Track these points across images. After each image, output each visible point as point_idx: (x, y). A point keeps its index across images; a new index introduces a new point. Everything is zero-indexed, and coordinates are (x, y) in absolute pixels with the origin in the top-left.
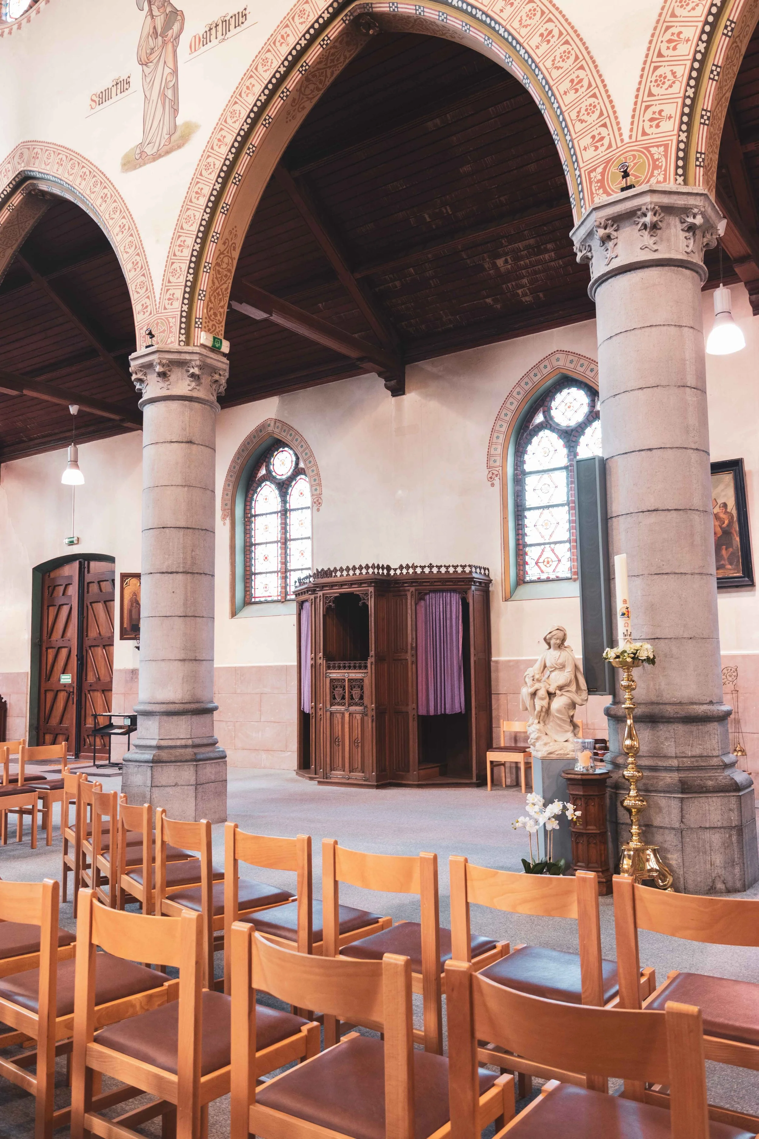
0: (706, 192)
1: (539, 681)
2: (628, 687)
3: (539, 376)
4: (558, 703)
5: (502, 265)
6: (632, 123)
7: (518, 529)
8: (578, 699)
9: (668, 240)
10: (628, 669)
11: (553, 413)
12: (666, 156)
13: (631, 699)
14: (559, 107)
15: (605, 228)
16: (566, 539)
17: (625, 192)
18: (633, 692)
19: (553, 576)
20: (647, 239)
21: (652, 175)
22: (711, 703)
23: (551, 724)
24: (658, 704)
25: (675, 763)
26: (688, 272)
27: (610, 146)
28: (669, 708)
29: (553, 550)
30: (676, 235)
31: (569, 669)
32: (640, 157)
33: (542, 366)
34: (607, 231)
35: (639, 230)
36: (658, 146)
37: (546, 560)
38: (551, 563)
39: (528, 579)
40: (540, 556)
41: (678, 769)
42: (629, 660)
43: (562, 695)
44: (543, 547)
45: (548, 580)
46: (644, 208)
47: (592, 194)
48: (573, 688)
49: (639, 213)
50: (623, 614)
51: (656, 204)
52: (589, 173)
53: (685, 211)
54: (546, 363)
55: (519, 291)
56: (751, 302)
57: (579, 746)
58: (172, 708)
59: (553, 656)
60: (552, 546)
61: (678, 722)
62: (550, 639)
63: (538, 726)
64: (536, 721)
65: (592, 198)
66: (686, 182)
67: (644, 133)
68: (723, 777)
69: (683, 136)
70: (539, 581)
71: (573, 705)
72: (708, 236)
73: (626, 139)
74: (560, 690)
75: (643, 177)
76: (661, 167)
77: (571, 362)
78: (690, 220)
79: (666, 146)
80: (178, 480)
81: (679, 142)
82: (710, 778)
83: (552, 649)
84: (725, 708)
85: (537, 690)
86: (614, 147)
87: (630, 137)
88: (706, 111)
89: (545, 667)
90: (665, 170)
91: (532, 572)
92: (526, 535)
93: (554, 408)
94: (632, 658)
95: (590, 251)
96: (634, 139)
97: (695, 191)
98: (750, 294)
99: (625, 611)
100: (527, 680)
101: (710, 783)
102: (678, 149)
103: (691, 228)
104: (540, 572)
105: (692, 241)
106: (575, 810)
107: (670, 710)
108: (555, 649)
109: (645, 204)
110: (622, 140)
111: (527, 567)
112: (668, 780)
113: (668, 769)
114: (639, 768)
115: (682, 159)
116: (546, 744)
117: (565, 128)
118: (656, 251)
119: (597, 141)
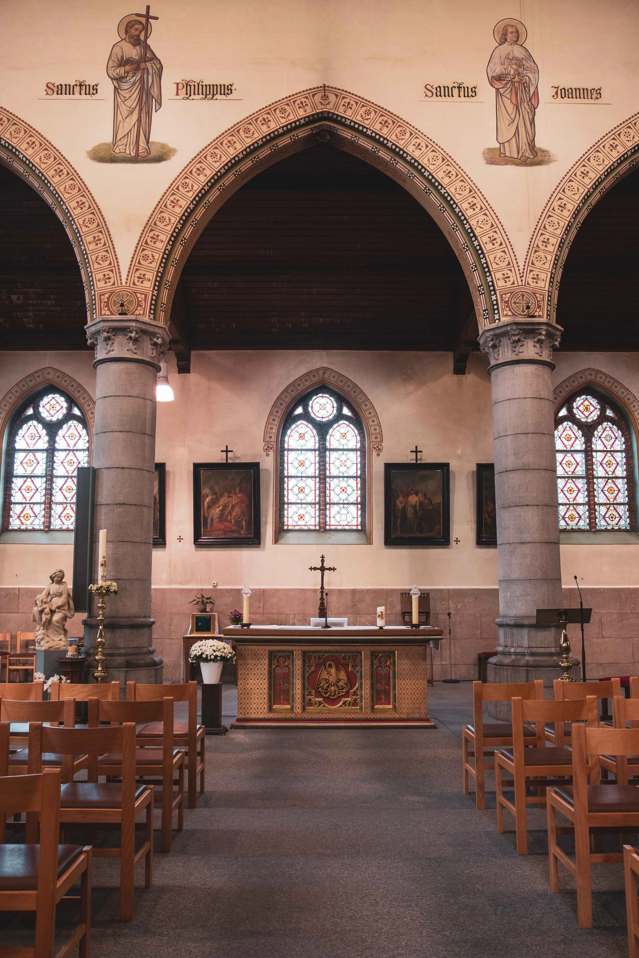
0: (165, 327)
1: (46, 603)
2: (102, 607)
3: (33, 382)
4: (57, 617)
5: (15, 299)
6: (128, 276)
7: (6, 491)
8: (69, 615)
9: (143, 349)
10: (102, 597)
11: (41, 409)
12: (145, 301)
13: (103, 614)
14: (85, 250)
15: (108, 333)
16: (42, 501)
17: (121, 316)
18: (104, 610)
19: (30, 528)
20: (131, 346)
21: (137, 309)
22: (145, 617)
23: (51, 630)
24: (116, 617)
25: (123, 651)
26: (151, 368)
27: (114, 284)
28: (122, 620)
29: (32, 509)
30: (147, 347)
31: (64, 596)
32: (131, 297)
33: (36, 375)
34: (109, 335)
35: (127, 339)
36: (141, 294)
37: (26, 515)
38: (29, 518)
39: (10, 528)
40: (22, 512)
41: (125, 655)
42: (104, 591)
43: (59, 612)
44: (24, 505)
45: (26, 530)
46: (131, 328)
47: (101, 308)
48: (66, 608)
49: (128, 330)
50: (102, 565)
51: (138, 328)
52: (100, 295)
53: (153, 334)
54: (40, 374)
55: (25, 320)
56: (178, 365)
57: (68, 643)
59: (55, 588)
60: (32, 505)
61: (127, 628)
62: (54, 577)
63: (43, 631)
64: (42, 628)
65: (101, 311)
66: (155, 319)
67: (134, 284)
68: (148, 659)
69: (155, 293)
70: (19, 530)
71: (65, 618)
72: (163, 348)
73: (124, 284)
74: (58, 609)
75: (132, 309)
76: (142, 306)
77: (58, 377)
78: (155, 340)
79: (146, 295)
81: (153, 295)
82: (142, 659)
83: (54, 584)
84: (152, 620)
85: (44, 609)
86: (116, 286)
87: (126, 283)
88: (168, 281)
89: (49, 594)
90: (144, 309)
91: (15, 523)
92: (12, 495)
93: (41, 406)
94: (106, 591)
95: (97, 341)
96: (128, 285)
97: (159, 325)
98: (178, 361)
99: (103, 563)
100: (38, 602)
101: (142, 662)
102: (152, 299)
103: (155, 344)
104: (20, 523)
105: (155, 351)
106: (67, 680)
107: (123, 621)
108: (56, 583)
109: (132, 326)
110: (121, 283)
111: (11, 519)
112: (119, 661)
113: (119, 655)
114: (104, 655)
115: (154, 305)
116: (47, 642)
117: (87, 264)
118: (136, 353)
119: (107, 279)
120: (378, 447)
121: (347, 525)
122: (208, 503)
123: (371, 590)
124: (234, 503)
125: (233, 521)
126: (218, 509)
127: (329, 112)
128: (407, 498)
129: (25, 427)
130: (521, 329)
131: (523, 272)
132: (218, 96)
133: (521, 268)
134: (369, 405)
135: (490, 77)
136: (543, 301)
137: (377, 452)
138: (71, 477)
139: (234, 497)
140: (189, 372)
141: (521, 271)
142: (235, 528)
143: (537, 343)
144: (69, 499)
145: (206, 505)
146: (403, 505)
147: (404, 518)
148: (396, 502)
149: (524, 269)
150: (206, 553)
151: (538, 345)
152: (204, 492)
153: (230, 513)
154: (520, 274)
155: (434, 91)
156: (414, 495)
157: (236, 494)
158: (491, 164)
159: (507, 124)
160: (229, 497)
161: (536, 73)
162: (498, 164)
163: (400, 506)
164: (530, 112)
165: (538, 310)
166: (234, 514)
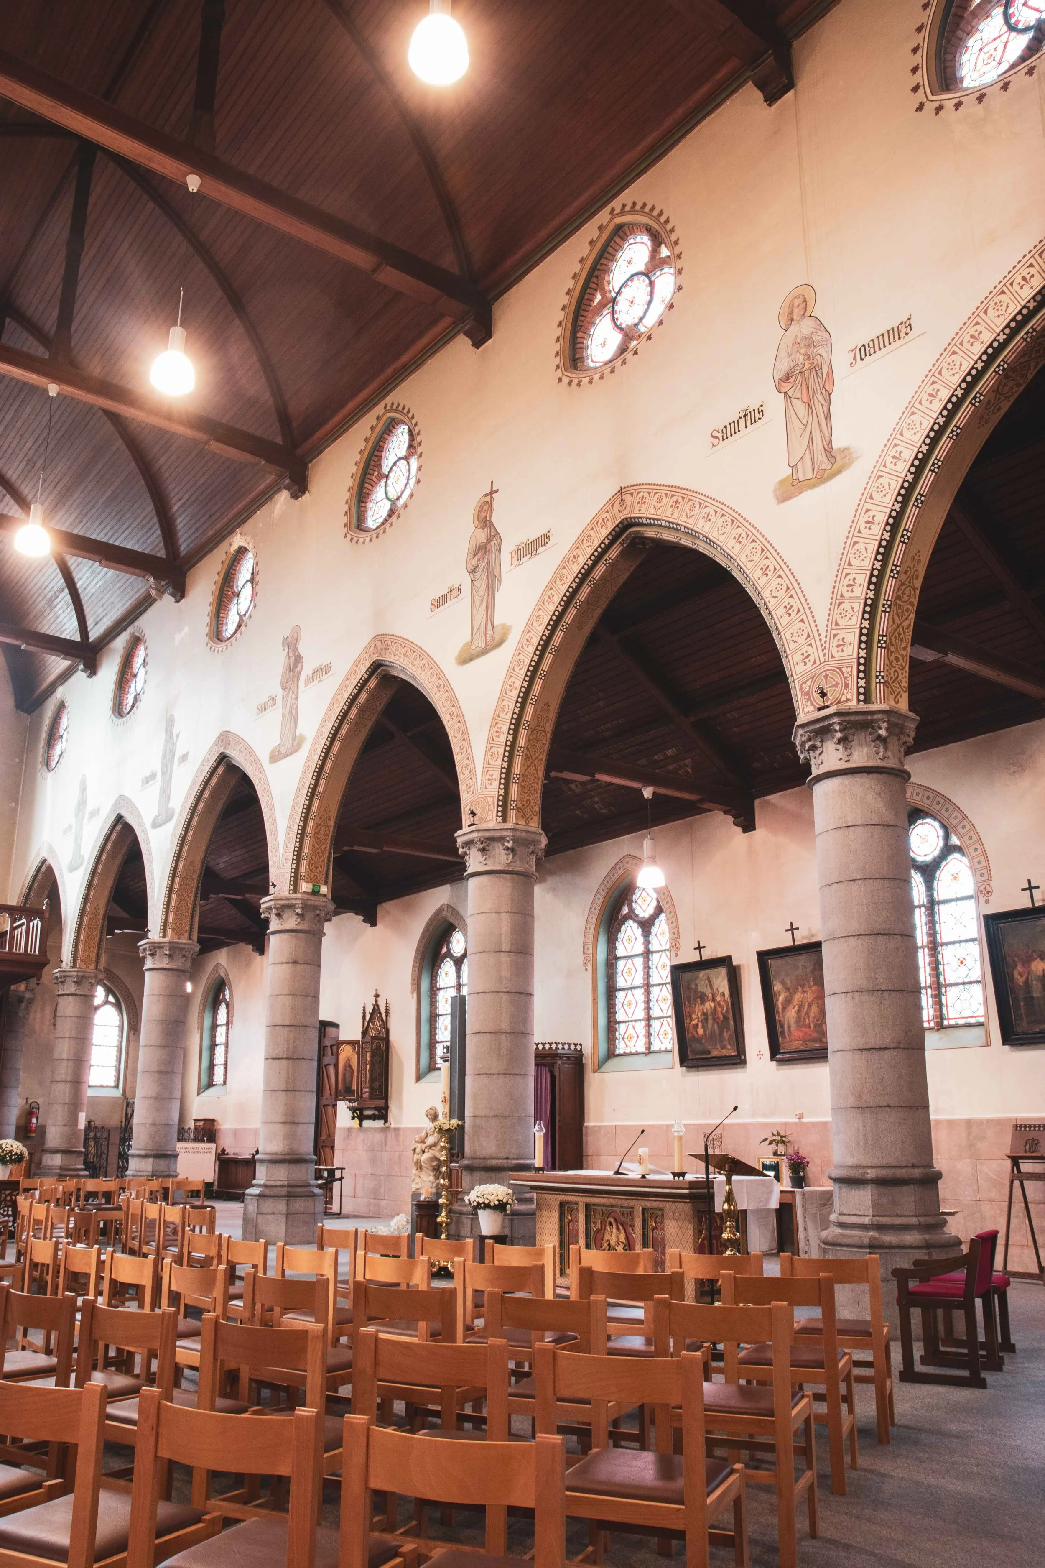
7: (611, 1008)
9: (494, 857)
11: (634, 905)
12: (493, 804)
15: (463, 848)
16: (642, 1017)
19: (633, 1051)
20: (479, 858)
21: (488, 815)
29: (634, 1028)
30: (500, 854)
34: (464, 850)
35: (477, 851)
37: (630, 1036)
38: (633, 1039)
39: (617, 1052)
40: (626, 1033)
44: (628, 1024)
45: (630, 1054)
48: (438, 1147)
49: (475, 841)
51: (481, 838)
53: (502, 839)
56: (736, 824)
58: (274, 1157)
60: (634, 1023)
66: (505, 821)
70: (625, 1054)
76: (491, 810)
78: (506, 844)
79: (493, 798)
80: (286, 991)
81: (499, 796)
86: (474, 794)
88: (516, 774)
90: (492, 813)
91: (621, 1048)
92: (616, 1013)
93: (634, 901)
97: (511, 827)
98: (734, 819)
103: (507, 849)
104: (626, 1046)
105: (510, 856)
111: (616, 1042)
115: (501, 806)
118: (487, 864)
120: (985, 889)
121: (972, 1017)
122: (782, 1004)
123: (992, 1120)
124: (810, 1000)
125: (812, 1025)
126: (793, 1011)
127: (626, 519)
128: (1029, 966)
129: (623, 928)
130: (810, 732)
131: (825, 642)
132: (540, 550)
133: (823, 634)
134: (968, 827)
135: (777, 381)
136: (851, 675)
137: (985, 898)
138: (666, 984)
139: (809, 992)
140: (755, 829)
141: (823, 642)
142: (815, 1035)
143: (839, 743)
144: (665, 1012)
145: (780, 1006)
146: (1024, 978)
147: (1030, 1000)
148: (1013, 975)
149: (826, 637)
150: (788, 1071)
151: (840, 747)
152: (775, 989)
153: (807, 1014)
154: (822, 645)
155: (720, 435)
156: (1038, 960)
157: (810, 987)
158: (782, 502)
159: (799, 434)
160: (803, 992)
161: (829, 345)
162: (791, 498)
163: (1020, 980)
164: (824, 403)
165: (845, 691)
166: (812, 1015)
